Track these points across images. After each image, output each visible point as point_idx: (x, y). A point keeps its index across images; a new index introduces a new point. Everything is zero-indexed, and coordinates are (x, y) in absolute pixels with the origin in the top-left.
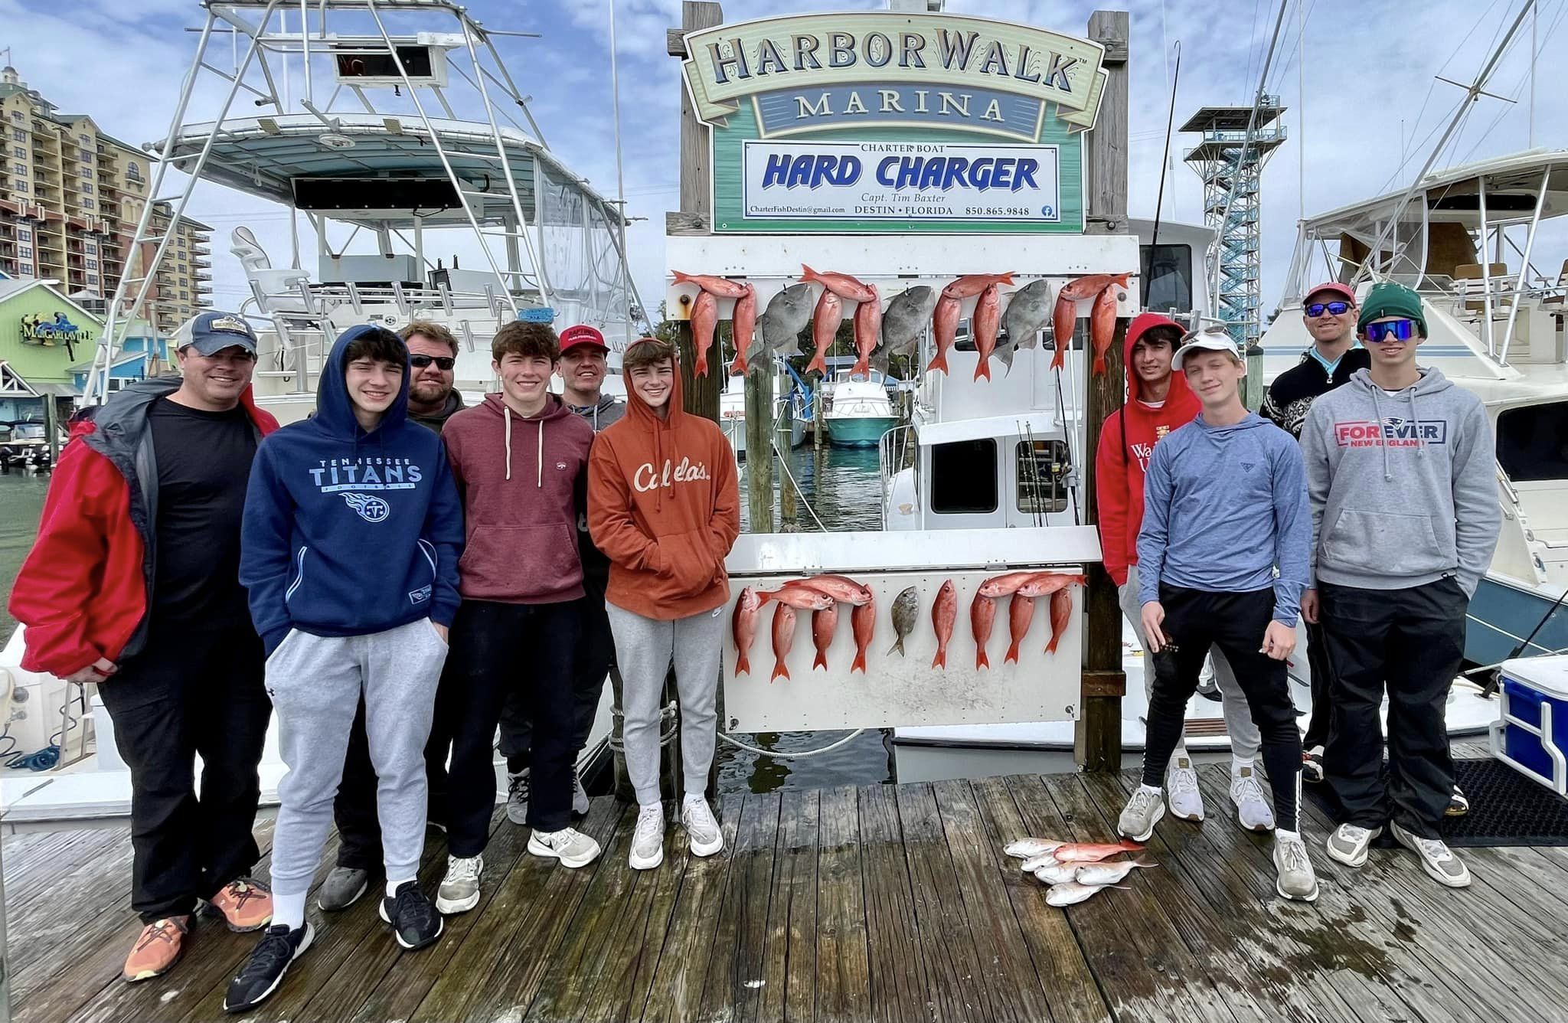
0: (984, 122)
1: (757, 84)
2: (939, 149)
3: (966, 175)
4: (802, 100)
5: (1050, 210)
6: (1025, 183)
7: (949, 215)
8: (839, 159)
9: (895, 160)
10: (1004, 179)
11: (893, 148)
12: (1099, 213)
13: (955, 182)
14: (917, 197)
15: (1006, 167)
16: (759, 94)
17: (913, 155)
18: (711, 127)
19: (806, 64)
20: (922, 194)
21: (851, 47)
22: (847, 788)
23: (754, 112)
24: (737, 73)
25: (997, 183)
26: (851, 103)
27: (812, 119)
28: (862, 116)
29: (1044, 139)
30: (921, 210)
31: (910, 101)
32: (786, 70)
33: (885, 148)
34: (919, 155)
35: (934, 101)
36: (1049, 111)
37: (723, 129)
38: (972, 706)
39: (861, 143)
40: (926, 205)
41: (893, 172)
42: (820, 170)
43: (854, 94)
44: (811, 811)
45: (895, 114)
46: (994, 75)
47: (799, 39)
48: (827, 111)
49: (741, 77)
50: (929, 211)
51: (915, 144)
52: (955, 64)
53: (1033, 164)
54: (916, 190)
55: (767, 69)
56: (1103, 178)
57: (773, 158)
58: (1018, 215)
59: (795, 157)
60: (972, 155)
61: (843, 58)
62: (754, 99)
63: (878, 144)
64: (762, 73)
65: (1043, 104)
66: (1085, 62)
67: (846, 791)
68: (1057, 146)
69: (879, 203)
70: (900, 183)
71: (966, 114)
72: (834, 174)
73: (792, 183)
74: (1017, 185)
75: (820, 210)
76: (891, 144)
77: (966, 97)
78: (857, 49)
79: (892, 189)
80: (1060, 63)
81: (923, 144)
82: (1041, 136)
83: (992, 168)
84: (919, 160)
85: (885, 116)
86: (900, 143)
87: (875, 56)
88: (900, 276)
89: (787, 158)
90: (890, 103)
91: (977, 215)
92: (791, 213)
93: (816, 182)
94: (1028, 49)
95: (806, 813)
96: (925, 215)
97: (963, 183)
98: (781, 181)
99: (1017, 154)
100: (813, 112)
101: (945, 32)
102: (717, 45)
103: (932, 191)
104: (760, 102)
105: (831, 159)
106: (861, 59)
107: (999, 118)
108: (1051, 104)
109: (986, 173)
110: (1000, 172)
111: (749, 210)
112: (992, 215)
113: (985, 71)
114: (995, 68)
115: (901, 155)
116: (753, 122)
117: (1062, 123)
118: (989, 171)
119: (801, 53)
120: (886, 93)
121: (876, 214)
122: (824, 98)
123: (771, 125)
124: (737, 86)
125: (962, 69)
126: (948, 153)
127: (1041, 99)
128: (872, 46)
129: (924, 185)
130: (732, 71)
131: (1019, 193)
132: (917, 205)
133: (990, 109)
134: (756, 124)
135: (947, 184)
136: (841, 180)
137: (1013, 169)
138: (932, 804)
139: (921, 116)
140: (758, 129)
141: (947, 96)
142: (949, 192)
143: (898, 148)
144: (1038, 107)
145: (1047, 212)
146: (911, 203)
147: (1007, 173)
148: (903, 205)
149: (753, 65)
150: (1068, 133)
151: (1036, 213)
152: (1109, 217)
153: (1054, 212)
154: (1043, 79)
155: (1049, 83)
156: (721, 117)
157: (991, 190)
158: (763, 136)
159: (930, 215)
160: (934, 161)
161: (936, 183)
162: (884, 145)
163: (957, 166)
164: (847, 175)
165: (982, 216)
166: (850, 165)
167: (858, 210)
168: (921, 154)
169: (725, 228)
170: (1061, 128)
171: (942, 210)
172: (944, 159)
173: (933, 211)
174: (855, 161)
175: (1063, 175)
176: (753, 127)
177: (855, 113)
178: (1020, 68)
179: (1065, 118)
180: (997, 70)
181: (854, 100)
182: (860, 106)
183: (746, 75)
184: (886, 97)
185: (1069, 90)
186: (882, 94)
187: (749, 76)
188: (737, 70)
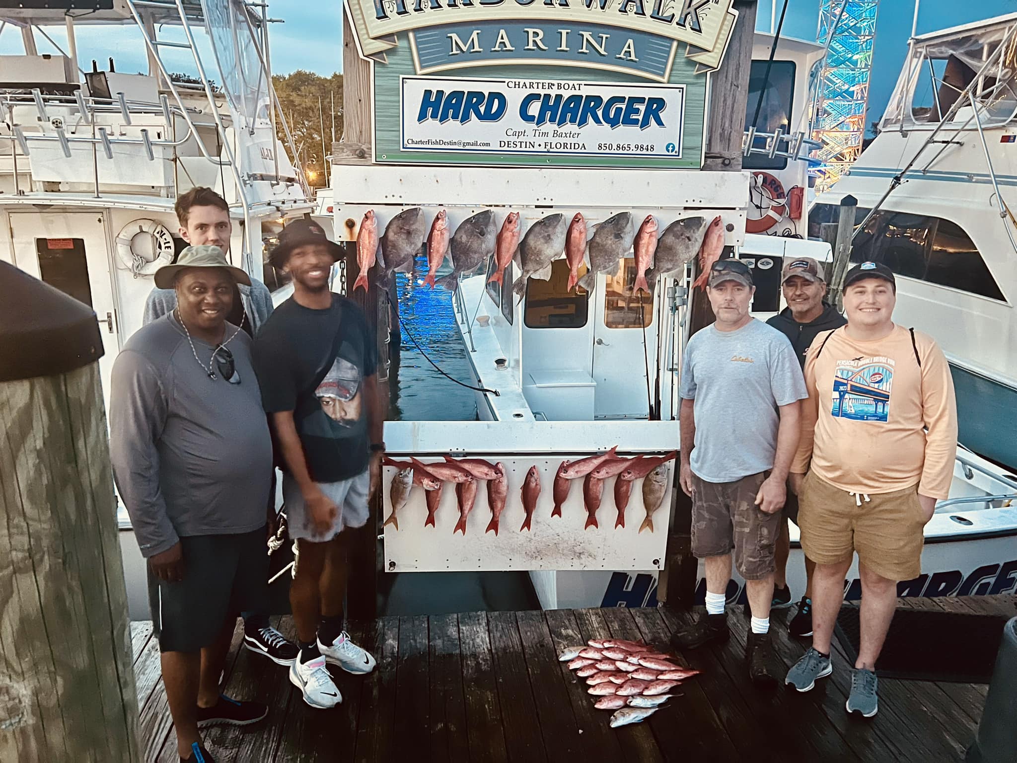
0: (619, 61)
1: (414, 20)
2: (577, 87)
3: (600, 113)
4: (455, 36)
5: (674, 147)
6: (653, 122)
7: (583, 151)
8: (487, 95)
9: (536, 97)
10: (634, 117)
11: (535, 86)
12: (717, 150)
13: (590, 120)
14: (555, 133)
15: (636, 106)
16: (415, 30)
17: (553, 92)
18: (372, 62)
19: (459, 1)
20: (560, 131)
22: (479, 613)
23: (410, 48)
24: (396, 10)
25: (628, 121)
26: (499, 40)
27: (464, 56)
28: (509, 54)
29: (672, 79)
30: (558, 146)
31: (553, 40)
32: (440, 6)
33: (528, 86)
34: (559, 92)
35: (576, 40)
36: (680, 51)
37: (383, 65)
38: (579, 557)
39: (507, 80)
40: (563, 140)
41: (534, 109)
42: (469, 105)
43: (502, 32)
44: (452, 631)
45: (539, 52)
46: (632, 14)
48: (477, 48)
49: (399, 13)
50: (565, 145)
51: (555, 82)
52: (596, 4)
53: (661, 103)
54: (555, 126)
55: (423, 6)
56: (723, 118)
57: (428, 93)
58: (645, 152)
59: (447, 92)
60: (606, 94)
62: (411, 35)
63: (522, 81)
64: (419, 9)
65: (675, 44)
66: (717, 2)
67: (479, 616)
68: (684, 86)
69: (521, 138)
70: (541, 120)
71: (603, 52)
72: (482, 109)
73: (444, 118)
74: (645, 123)
75: (468, 144)
76: (534, 81)
77: (604, 36)
79: (533, 126)
80: (694, 3)
81: (563, 82)
82: (670, 75)
83: (624, 107)
84: (558, 97)
85: (529, 54)
86: (541, 81)
88: (537, 207)
89: (440, 93)
90: (534, 41)
91: (607, 151)
92: (443, 146)
93: (465, 118)
95: (449, 633)
96: (562, 150)
97: (597, 121)
98: (434, 116)
99: (648, 93)
100: (465, 49)
103: (569, 127)
104: (416, 38)
105: (480, 95)
107: (633, 57)
108: (682, 44)
109: (619, 110)
110: (631, 110)
111: (406, 142)
112: (621, 151)
113: (623, 10)
114: (633, 8)
115: (542, 92)
116: (409, 58)
117: (691, 63)
118: (621, 109)
120: (531, 31)
121: (518, 148)
122: (474, 35)
123: (425, 61)
124: (395, 23)
125: (603, 8)
126: (585, 91)
127: (673, 39)
129: (562, 122)
130: (391, 7)
131: (647, 130)
132: (555, 141)
133: (626, 49)
134: (413, 60)
135: (583, 122)
136: (488, 117)
137: (642, 108)
138: (546, 630)
139: (563, 55)
140: (414, 65)
141: (587, 35)
142: (585, 129)
143: (540, 86)
144: (670, 47)
145: (670, 149)
146: (550, 139)
147: (637, 111)
148: (542, 140)
149: (411, 1)
150: (695, 73)
151: (660, 150)
152: (726, 154)
153: (677, 149)
154: (676, 19)
155: (681, 24)
156: (381, 52)
157: (621, 128)
158: (419, 72)
159: (566, 150)
160: (572, 98)
161: (573, 121)
162: (527, 82)
163: (592, 104)
164: (494, 110)
165: (612, 151)
166: (496, 101)
167: (503, 144)
168: (561, 92)
169: (384, 159)
170: (689, 68)
171: (577, 146)
172: (582, 97)
173: (569, 146)
174: (500, 97)
175: (688, 114)
176: (410, 63)
177: (502, 50)
178: (656, 9)
179: (694, 59)
180: (635, 10)
181: (502, 38)
182: (507, 43)
183: (403, 12)
184: (531, 35)
185: (700, 31)
186: (528, 32)
187: (406, 12)
188: (395, 6)
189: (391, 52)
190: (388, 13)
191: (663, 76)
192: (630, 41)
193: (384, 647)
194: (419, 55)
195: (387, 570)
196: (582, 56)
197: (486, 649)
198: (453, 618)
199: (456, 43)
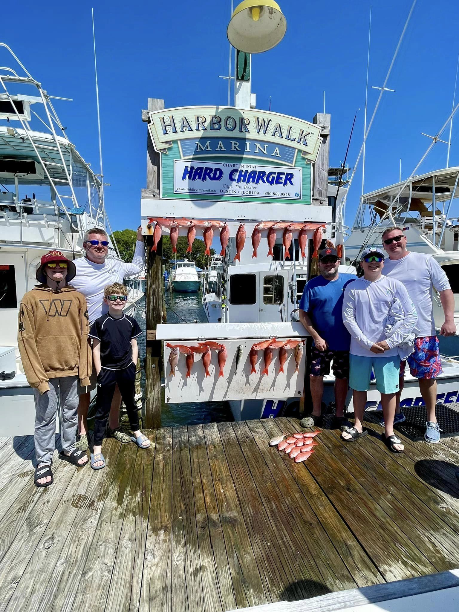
0: (273, 157)
1: (180, 136)
2: (254, 167)
3: (265, 179)
4: (199, 143)
5: (298, 195)
6: (288, 183)
7: (258, 195)
8: (214, 169)
9: (237, 171)
10: (280, 181)
11: (236, 166)
12: (316, 197)
13: (261, 181)
14: (245, 186)
15: (281, 176)
16: (181, 140)
17: (244, 169)
18: (160, 153)
19: (201, 128)
20: (247, 186)
21: (219, 122)
22: (213, 423)
23: (178, 148)
24: (172, 131)
25: (277, 182)
26: (219, 146)
27: (203, 152)
28: (223, 152)
30: (247, 192)
31: (243, 146)
32: (192, 130)
33: (233, 166)
35: (253, 147)
36: (299, 153)
37: (165, 154)
38: (262, 392)
39: (223, 163)
40: (249, 190)
41: (236, 176)
42: (206, 173)
43: (220, 142)
44: (200, 432)
45: (237, 151)
46: (277, 137)
47: (198, 117)
48: (209, 149)
49: (173, 132)
50: (250, 192)
51: (245, 165)
52: (262, 132)
53: (292, 175)
54: (245, 184)
55: (184, 130)
56: (319, 183)
57: (186, 168)
58: (286, 196)
59: (196, 167)
60: (268, 170)
61: (216, 126)
62: (179, 142)
63: (230, 164)
64: (182, 131)
65: (297, 150)
66: (313, 134)
67: (213, 425)
68: (302, 168)
69: (230, 189)
70: (239, 181)
72: (212, 175)
73: (194, 179)
74: (285, 184)
75: (206, 190)
76: (235, 164)
77: (266, 146)
78: (222, 123)
79: (235, 183)
80: (304, 134)
81: (248, 165)
82: (295, 164)
84: (246, 171)
85: (232, 152)
86: (239, 164)
87: (229, 127)
88: (238, 220)
89: (192, 168)
90: (235, 147)
91: (269, 195)
92: (194, 191)
93: (204, 179)
94: (291, 127)
95: (198, 433)
96: (248, 194)
97: (264, 182)
98: (189, 178)
99: (286, 171)
100: (203, 149)
101: (258, 118)
102: (163, 118)
103: (251, 184)
104: (181, 143)
105: (211, 169)
106: (223, 128)
107: (279, 155)
108: (299, 151)
109: (273, 178)
110: (279, 178)
111: (176, 189)
112: (275, 196)
113: (274, 135)
114: (277, 134)
115: (239, 169)
116: (178, 152)
117: (304, 159)
118: (275, 177)
119: (198, 124)
120: (233, 142)
121: (229, 193)
122: (208, 143)
123: (185, 153)
124: (171, 136)
125: (265, 134)
126: (258, 169)
127: (295, 148)
128: (228, 122)
129: (248, 182)
130: (170, 130)
131: (286, 187)
132: (245, 190)
133: (275, 151)
135: (258, 182)
136: (214, 178)
137: (284, 177)
138: (247, 429)
139: (248, 153)
140: (180, 155)
141: (258, 145)
142: (258, 185)
143: (238, 166)
144: (295, 152)
145: (297, 195)
146: (243, 189)
147: (281, 178)
148: (239, 190)
149: (179, 127)
150: (306, 163)
151: (292, 196)
152: (321, 198)
153: (300, 196)
154: (297, 140)
155: (299, 142)
156: (165, 149)
157: (275, 185)
158: (182, 158)
159: (250, 195)
160: (252, 172)
161: (253, 181)
162: (232, 164)
163: (262, 174)
164: (217, 176)
165: (271, 196)
166: (218, 172)
167: (221, 191)
168: (247, 169)
169: (166, 196)
170: (304, 161)
171: (255, 193)
172: (256, 171)
173: (252, 193)
174: (220, 170)
175: (304, 181)
176: (178, 154)
177: (220, 150)
178: (288, 135)
179: (305, 157)
180: (279, 135)
181: (220, 145)
182: (223, 147)
183: (175, 132)
184: (233, 144)
185: (307, 145)
186: (232, 143)
187: (176, 132)
188: (172, 129)
189: (169, 149)
190: (168, 132)
191: (292, 164)
192: (277, 148)
193: (165, 442)
194: (183, 151)
195: (166, 402)
196: (257, 154)
197: (219, 441)
198: (200, 427)
199: (200, 146)
